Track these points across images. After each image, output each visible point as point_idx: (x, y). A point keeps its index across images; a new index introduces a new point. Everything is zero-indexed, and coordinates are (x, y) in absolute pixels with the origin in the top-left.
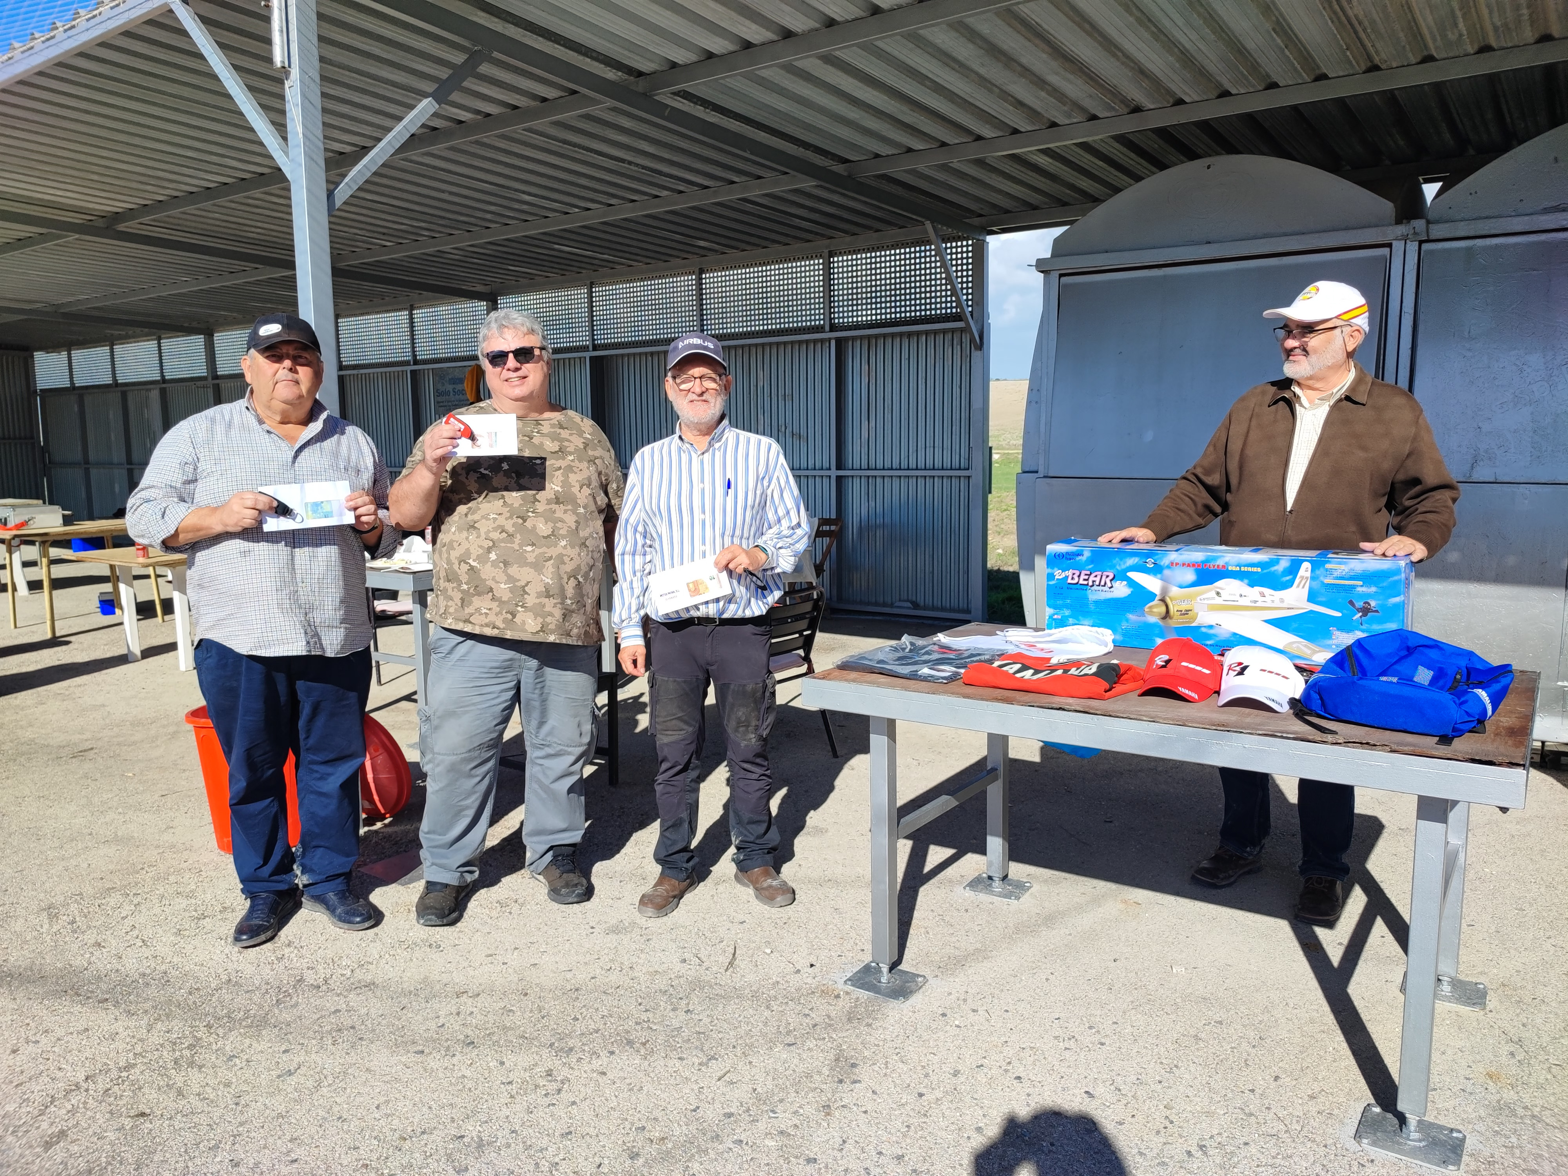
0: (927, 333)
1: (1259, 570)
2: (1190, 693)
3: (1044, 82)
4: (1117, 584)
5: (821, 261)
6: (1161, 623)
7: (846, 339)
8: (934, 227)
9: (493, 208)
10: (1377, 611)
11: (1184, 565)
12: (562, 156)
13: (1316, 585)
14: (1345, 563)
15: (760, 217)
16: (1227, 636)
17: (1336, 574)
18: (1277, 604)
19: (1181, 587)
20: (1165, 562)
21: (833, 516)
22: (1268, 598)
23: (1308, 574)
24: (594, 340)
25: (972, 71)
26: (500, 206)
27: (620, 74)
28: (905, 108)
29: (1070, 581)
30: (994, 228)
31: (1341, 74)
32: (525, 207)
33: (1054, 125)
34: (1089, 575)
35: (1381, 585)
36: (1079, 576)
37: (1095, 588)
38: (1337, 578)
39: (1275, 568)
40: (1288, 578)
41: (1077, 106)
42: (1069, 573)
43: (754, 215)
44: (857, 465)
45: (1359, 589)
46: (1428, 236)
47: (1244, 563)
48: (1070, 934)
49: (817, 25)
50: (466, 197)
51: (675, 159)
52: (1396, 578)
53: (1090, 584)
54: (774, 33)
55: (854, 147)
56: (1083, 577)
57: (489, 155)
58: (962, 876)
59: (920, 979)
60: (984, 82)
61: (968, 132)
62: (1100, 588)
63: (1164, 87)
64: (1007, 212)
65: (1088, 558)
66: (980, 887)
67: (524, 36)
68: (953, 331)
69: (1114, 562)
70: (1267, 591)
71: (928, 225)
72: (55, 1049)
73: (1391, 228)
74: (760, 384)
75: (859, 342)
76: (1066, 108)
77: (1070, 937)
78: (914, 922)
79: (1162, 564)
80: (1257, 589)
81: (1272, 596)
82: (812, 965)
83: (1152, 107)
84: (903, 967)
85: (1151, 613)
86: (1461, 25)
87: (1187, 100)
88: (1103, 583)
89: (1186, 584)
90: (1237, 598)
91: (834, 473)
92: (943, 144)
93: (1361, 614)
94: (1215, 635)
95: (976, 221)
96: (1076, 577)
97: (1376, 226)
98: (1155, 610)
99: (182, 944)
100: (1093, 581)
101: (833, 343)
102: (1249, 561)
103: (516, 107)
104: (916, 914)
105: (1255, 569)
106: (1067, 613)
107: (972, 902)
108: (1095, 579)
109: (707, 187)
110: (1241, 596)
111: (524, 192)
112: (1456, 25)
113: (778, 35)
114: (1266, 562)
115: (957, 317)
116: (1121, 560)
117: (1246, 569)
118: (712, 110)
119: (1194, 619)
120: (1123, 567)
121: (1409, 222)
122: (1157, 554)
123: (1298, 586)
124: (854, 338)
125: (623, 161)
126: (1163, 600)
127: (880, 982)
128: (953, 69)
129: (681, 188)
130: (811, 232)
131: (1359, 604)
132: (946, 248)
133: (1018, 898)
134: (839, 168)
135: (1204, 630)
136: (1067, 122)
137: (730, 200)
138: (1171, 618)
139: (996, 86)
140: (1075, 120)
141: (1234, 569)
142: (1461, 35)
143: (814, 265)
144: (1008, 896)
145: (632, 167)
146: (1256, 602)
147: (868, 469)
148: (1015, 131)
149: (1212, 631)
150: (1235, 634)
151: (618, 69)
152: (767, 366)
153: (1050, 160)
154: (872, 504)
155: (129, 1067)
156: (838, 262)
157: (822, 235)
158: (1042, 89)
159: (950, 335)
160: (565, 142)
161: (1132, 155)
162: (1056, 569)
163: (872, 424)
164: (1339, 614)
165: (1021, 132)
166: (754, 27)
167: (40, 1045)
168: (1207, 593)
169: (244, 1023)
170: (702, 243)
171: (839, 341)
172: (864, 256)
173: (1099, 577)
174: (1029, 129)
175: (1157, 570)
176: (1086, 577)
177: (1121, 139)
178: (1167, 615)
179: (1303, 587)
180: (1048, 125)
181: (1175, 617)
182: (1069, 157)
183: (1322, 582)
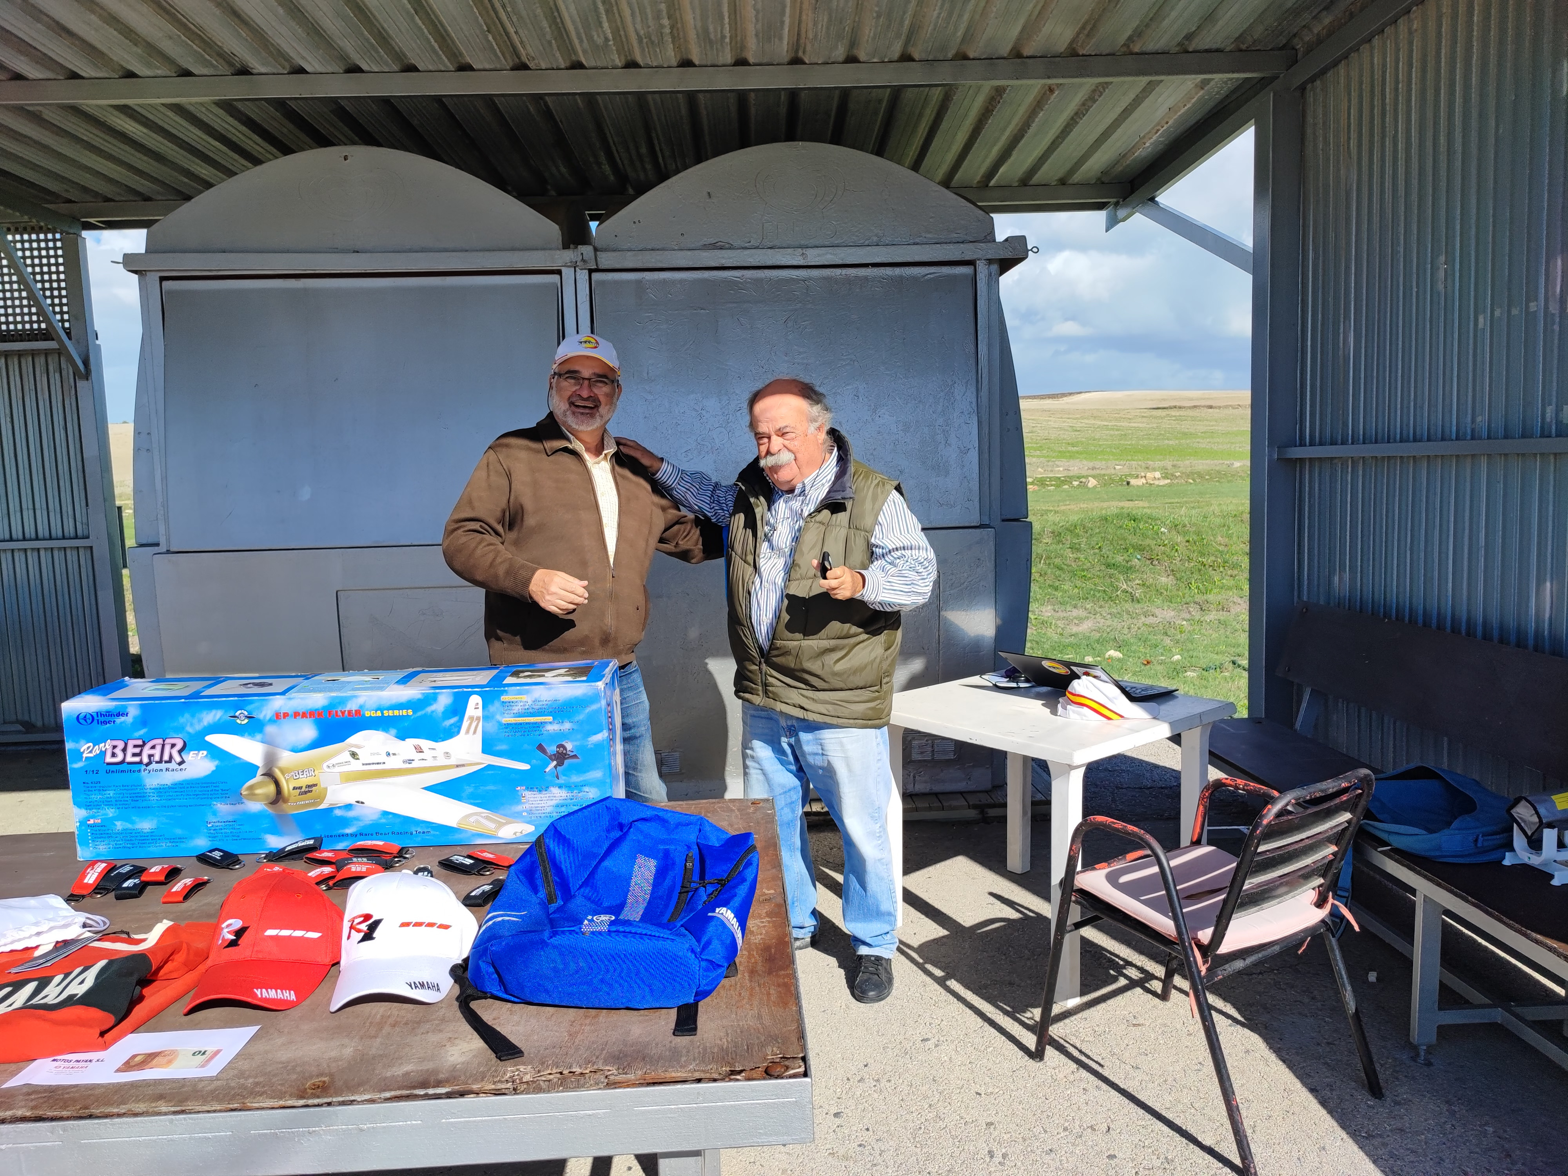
1: (410, 712)
2: (278, 993)
4: (190, 757)
6: (270, 810)
10: (575, 756)
11: (296, 714)
13: (492, 727)
14: (527, 692)
16: (375, 817)
17: (516, 709)
18: (442, 761)
19: (295, 750)
20: (265, 712)
22: (427, 754)
23: (479, 713)
29: (109, 759)
30: (92, 220)
31: (487, 66)
33: (131, 75)
34: (142, 746)
35: (577, 719)
36: (124, 750)
37: (154, 766)
38: (519, 715)
39: (430, 709)
40: (453, 720)
41: (154, 49)
42: (109, 745)
45: (549, 727)
46: (597, 265)
47: (387, 703)
52: (594, 707)
53: (145, 760)
56: (131, 750)
62: (163, 766)
63: (272, 45)
64: (108, 200)
65: (135, 718)
68: (47, 353)
69: (182, 720)
70: (424, 743)
73: (558, 252)
79: (261, 716)
80: (411, 742)
81: (433, 750)
83: (263, 70)
85: (252, 796)
86: (606, 25)
87: (308, 68)
88: (166, 757)
89: (302, 745)
90: (383, 758)
93: (555, 763)
94: (357, 819)
95: (63, 208)
96: (118, 751)
97: (544, 249)
98: (259, 791)
100: (150, 756)
102: (394, 701)
105: (404, 712)
106: (111, 812)
108: (152, 752)
110: (388, 754)
112: (600, 24)
114: (419, 700)
116: (193, 716)
117: (391, 713)
119: (322, 797)
120: (198, 727)
121: (576, 248)
122: (251, 702)
123: (467, 732)
126: (269, 774)
131: (552, 749)
132: (15, 241)
135: (338, 813)
136: (148, 73)
138: (286, 801)
140: (159, 72)
141: (373, 714)
142: (607, 40)
146: (410, 761)
148: (74, 76)
149: (351, 814)
150: (386, 813)
159: (43, 359)
162: (82, 742)
164: (525, 767)
165: (82, 78)
168: (336, 756)
173: (159, 748)
174: (94, 74)
175: (253, 728)
176: (137, 750)
177: (230, 109)
178: (279, 797)
179: (475, 732)
180: (120, 73)
181: (292, 799)
182: (166, 126)
183: (499, 722)
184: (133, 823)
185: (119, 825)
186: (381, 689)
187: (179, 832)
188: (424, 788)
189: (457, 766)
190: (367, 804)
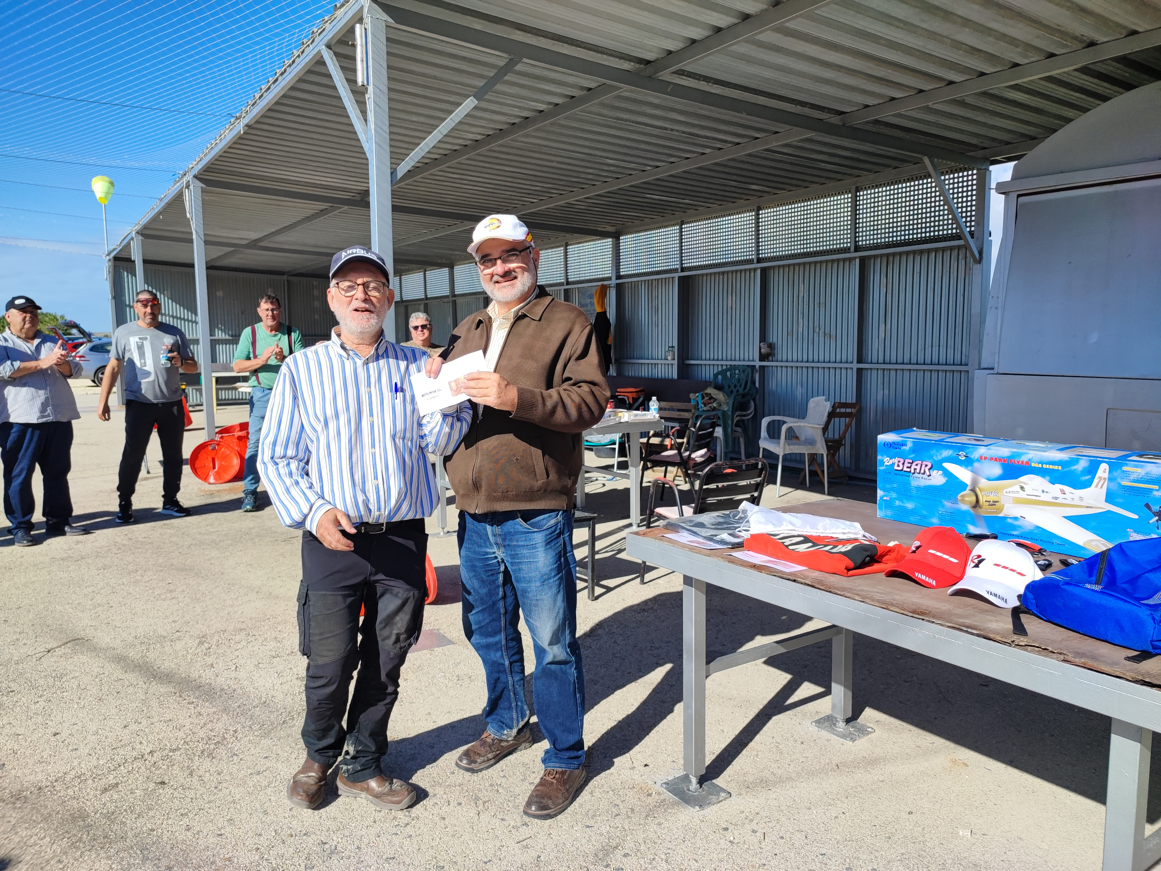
0: (936, 250)
1: (1060, 468)
2: (927, 579)
3: (990, 29)
4: (934, 473)
5: (850, 195)
6: (972, 511)
7: (869, 257)
8: (932, 162)
9: (590, 171)
11: (992, 459)
12: (621, 129)
13: (1114, 486)
14: (1141, 467)
15: (791, 164)
16: (1031, 528)
17: (1132, 477)
18: (1077, 502)
19: (989, 479)
20: (975, 455)
21: (854, 401)
22: (1068, 496)
23: (1106, 475)
24: (682, 264)
25: (918, 27)
26: (595, 169)
27: (632, 64)
28: (870, 65)
29: (897, 468)
30: (996, 159)
32: (612, 168)
33: (1016, 65)
34: (912, 464)
36: (903, 464)
38: (1134, 481)
39: (1073, 468)
40: (1087, 477)
41: (1029, 47)
42: (897, 460)
43: (786, 163)
44: (875, 360)
45: (1155, 493)
47: (1047, 460)
48: (883, 781)
49: (765, 7)
50: (569, 164)
51: (703, 124)
53: (912, 471)
54: (733, 17)
55: (842, 101)
56: (906, 465)
57: (571, 133)
58: (817, 712)
59: (723, 795)
60: (932, 35)
61: (940, 79)
63: (1112, 21)
64: (1008, 143)
65: (910, 448)
66: (826, 724)
67: (554, 44)
68: (959, 247)
69: (932, 452)
70: (1067, 489)
71: (926, 160)
72: (147, 730)
74: (801, 295)
75: (879, 260)
76: (1019, 50)
77: (881, 784)
78: (752, 744)
79: (972, 457)
80: (1058, 486)
81: (1072, 494)
82: (646, 765)
83: (1105, 40)
84: (719, 781)
85: (963, 501)
87: (1140, 30)
88: (922, 471)
89: (993, 477)
90: (1039, 493)
91: (855, 366)
92: (921, 91)
93: (1157, 518)
94: (1020, 527)
95: (980, 153)
96: (900, 464)
98: (966, 499)
99: (255, 673)
100: (915, 469)
101: (858, 261)
102: (1051, 459)
103: (573, 97)
104: (758, 738)
105: (1056, 467)
106: (894, 495)
107: (812, 737)
108: (916, 467)
109: (738, 144)
110: (1043, 492)
111: (607, 158)
113: (737, 18)
114: (1067, 461)
115: (957, 237)
116: (939, 451)
117: (1048, 466)
118: (714, 83)
119: (1001, 510)
120: (939, 458)
122: (968, 448)
124: (875, 257)
125: (666, 129)
126: (973, 490)
127: (689, 790)
128: (898, 27)
129: (719, 146)
130: (839, 173)
131: (1156, 508)
132: (945, 180)
133: (853, 740)
134: (835, 120)
135: (1009, 521)
136: (1027, 61)
137: (757, 152)
138: (980, 507)
139: (947, 37)
140: (1033, 59)
141: (1037, 465)
143: (844, 199)
144: (844, 736)
145: (674, 133)
146: (1056, 498)
147: (884, 363)
148: (982, 74)
149: (1016, 523)
150: (1038, 527)
151: (630, 61)
152: (806, 281)
153: (1028, 96)
154: (886, 392)
155: (174, 750)
156: (863, 195)
157: (850, 175)
158: (990, 36)
159: (956, 252)
160: (618, 119)
161: (1106, 85)
162: (885, 456)
163: (888, 326)
164: (1135, 516)
165: (986, 73)
166: (715, 14)
167: (140, 726)
168: (1012, 487)
169: (256, 733)
170: (754, 187)
171: (862, 260)
172: (884, 189)
173: (919, 466)
174: (993, 70)
175: (967, 463)
176: (909, 465)
177: (1084, 70)
178: (977, 504)
179: (1101, 487)
180: (1009, 66)
181: (984, 507)
182: (1041, 91)
183: (1119, 484)
184: (903, 503)
185: (897, 503)
186: (1045, 451)
187: (925, 512)
188: (1065, 517)
189: (1087, 507)
190: (1027, 519)
